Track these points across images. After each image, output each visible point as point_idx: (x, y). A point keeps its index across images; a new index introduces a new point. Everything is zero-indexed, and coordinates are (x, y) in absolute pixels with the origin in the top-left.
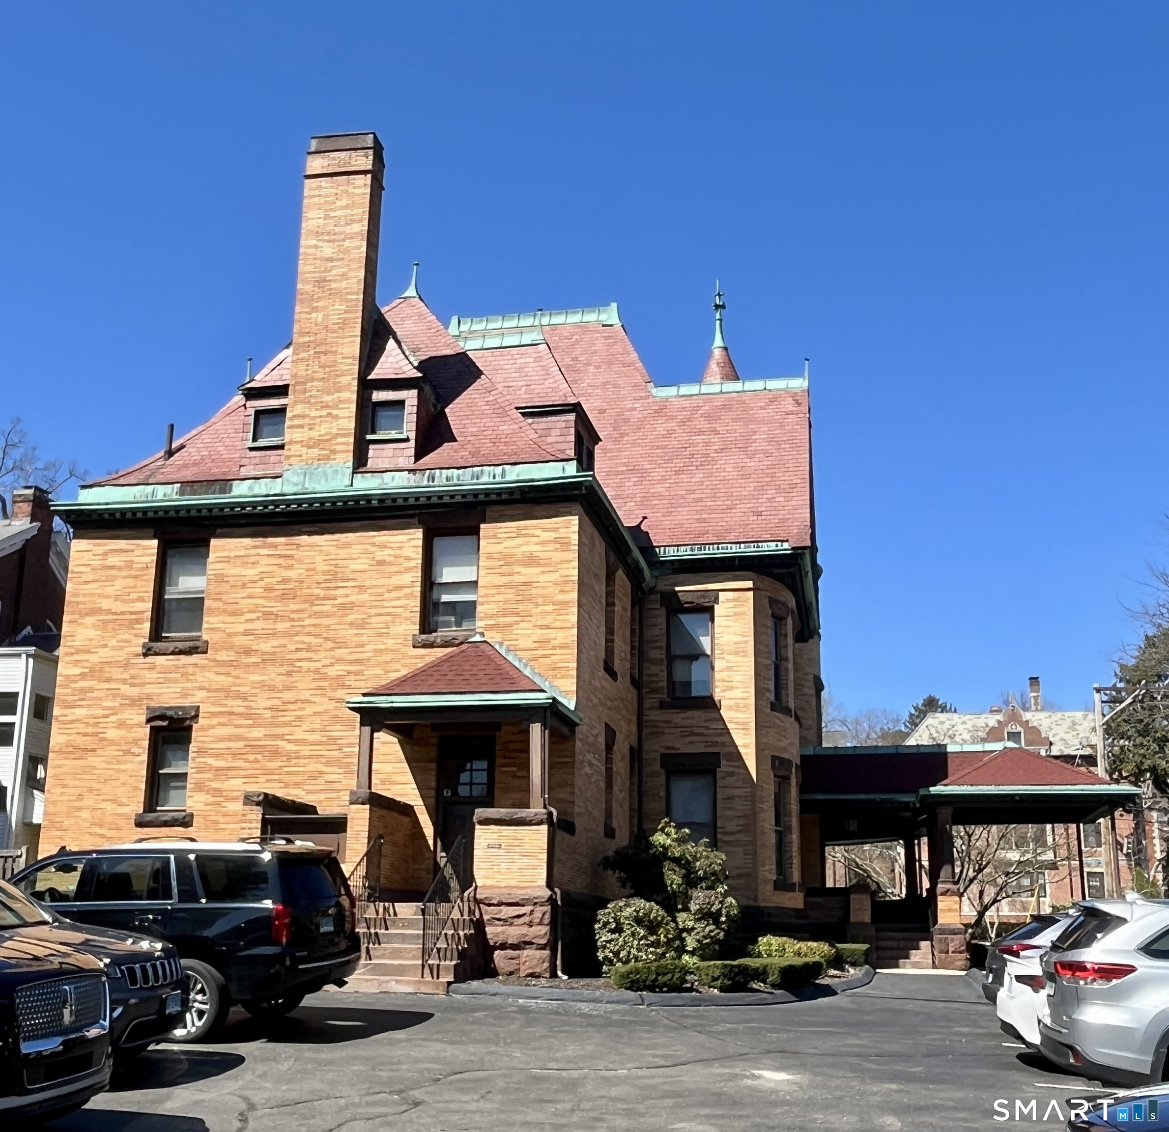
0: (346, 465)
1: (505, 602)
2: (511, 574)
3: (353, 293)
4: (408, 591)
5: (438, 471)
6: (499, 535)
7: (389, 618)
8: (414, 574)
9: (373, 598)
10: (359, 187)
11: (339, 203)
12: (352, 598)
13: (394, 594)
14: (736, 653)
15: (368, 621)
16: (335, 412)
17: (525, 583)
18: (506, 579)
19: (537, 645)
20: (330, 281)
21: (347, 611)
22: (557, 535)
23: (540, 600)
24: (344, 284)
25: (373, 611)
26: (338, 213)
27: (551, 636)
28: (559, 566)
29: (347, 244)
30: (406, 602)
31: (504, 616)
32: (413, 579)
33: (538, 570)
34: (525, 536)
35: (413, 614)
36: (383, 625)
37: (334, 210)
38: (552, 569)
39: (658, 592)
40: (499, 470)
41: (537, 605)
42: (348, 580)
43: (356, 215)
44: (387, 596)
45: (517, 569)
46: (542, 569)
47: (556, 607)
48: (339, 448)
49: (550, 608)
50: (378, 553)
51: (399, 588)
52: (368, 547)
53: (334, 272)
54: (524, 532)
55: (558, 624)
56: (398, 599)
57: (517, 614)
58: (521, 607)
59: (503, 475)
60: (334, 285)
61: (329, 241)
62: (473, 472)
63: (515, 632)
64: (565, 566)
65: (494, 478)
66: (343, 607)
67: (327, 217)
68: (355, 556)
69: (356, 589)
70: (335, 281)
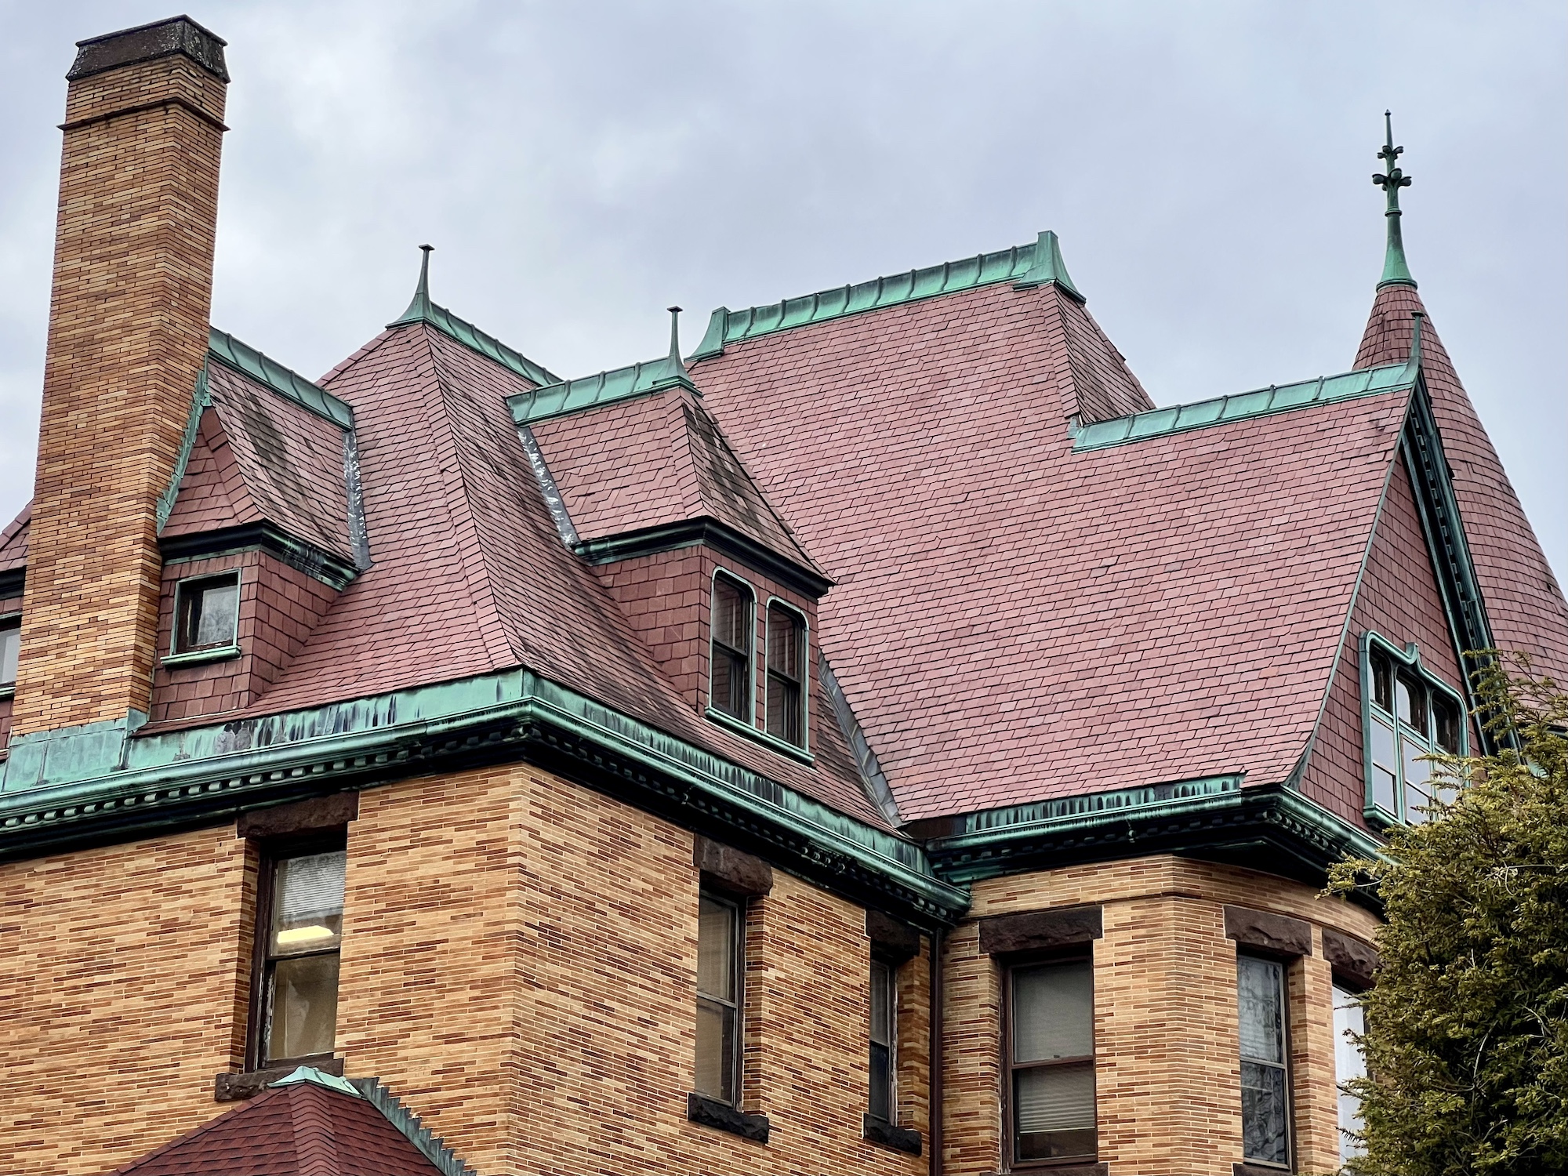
0: (118, 725)
1: (387, 990)
2: (398, 929)
3: (140, 362)
4: (213, 981)
5: (277, 718)
6: (379, 847)
7: (179, 1043)
8: (226, 945)
9: (151, 1004)
10: (156, 137)
11: (120, 177)
12: (117, 1007)
13: (191, 991)
15: (143, 1053)
16: (102, 615)
17: (426, 946)
18: (388, 940)
19: (439, 1078)
20: (102, 340)
21: (107, 1036)
22: (483, 837)
23: (448, 980)
24: (124, 346)
25: (153, 1031)
26: (120, 197)
27: (465, 1058)
28: (486, 902)
29: (132, 259)
30: (210, 1006)
31: (384, 1018)
32: (225, 956)
33: (444, 915)
34: (427, 842)
35: (220, 1032)
36: (168, 1061)
37: (111, 191)
38: (470, 910)
40: (384, 705)
41: (443, 991)
42: (107, 969)
43: (147, 197)
44: (178, 995)
45: (411, 915)
46: (453, 912)
47: (477, 993)
48: (106, 690)
49: (465, 995)
50: (165, 906)
51: (198, 977)
52: (149, 893)
53: (109, 322)
54: (424, 834)
55: (479, 1029)
56: (197, 1000)
57: (406, 1015)
58: (414, 997)
59: (391, 717)
60: (108, 349)
61: (101, 259)
62: (338, 714)
63: (401, 1053)
64: (494, 901)
65: (375, 723)
66: (100, 1027)
67: (99, 208)
68: (124, 917)
69: (123, 987)
70: (111, 339)
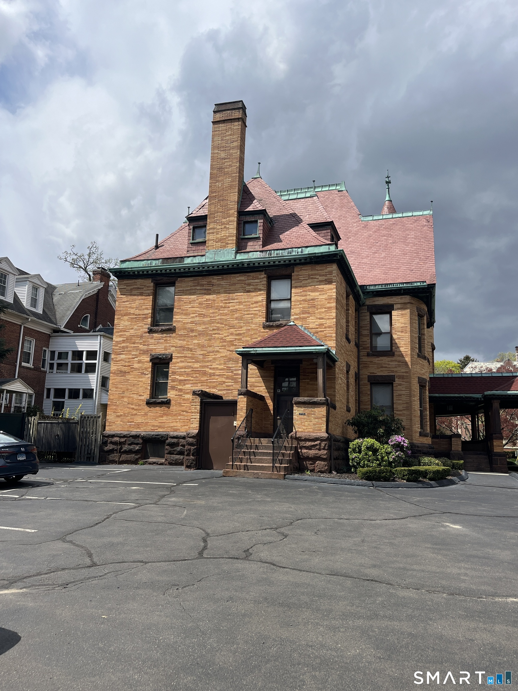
0: (233, 249)
1: (304, 308)
2: (306, 296)
3: (234, 173)
4: (260, 304)
5: (273, 251)
6: (300, 279)
7: (252, 315)
8: (263, 296)
9: (245, 307)
10: (236, 126)
11: (227, 133)
12: (237, 307)
13: (254, 305)
14: (402, 332)
15: (243, 317)
16: (227, 226)
17: (312, 300)
18: (303, 298)
19: (318, 326)
20: (224, 168)
21: (234, 313)
22: (327, 278)
23: (319, 307)
24: (230, 169)
25: (246, 313)
26: (227, 138)
27: (324, 323)
28: (327, 291)
29: (231, 151)
30: (260, 308)
31: (303, 313)
32: (263, 299)
33: (317, 294)
34: (312, 278)
35: (263, 314)
36: (250, 319)
37: (226, 136)
38: (324, 293)
39: (366, 305)
40: (300, 250)
41: (317, 309)
42: (234, 299)
43: (235, 138)
44: (251, 306)
45: (309, 293)
46: (320, 293)
47: (326, 310)
48: (229, 242)
49: (324, 310)
50: (247, 287)
51: (256, 302)
52: (243, 285)
53: (226, 164)
54: (311, 277)
55: (327, 317)
56: (256, 307)
57: (309, 313)
58: (310, 310)
59: (302, 252)
60: (226, 170)
61: (223, 151)
62: (288, 251)
63: (308, 321)
64: (330, 291)
65: (298, 253)
66: (232, 311)
67: (222, 140)
68: (237, 289)
69: (238, 303)
70: (227, 168)
